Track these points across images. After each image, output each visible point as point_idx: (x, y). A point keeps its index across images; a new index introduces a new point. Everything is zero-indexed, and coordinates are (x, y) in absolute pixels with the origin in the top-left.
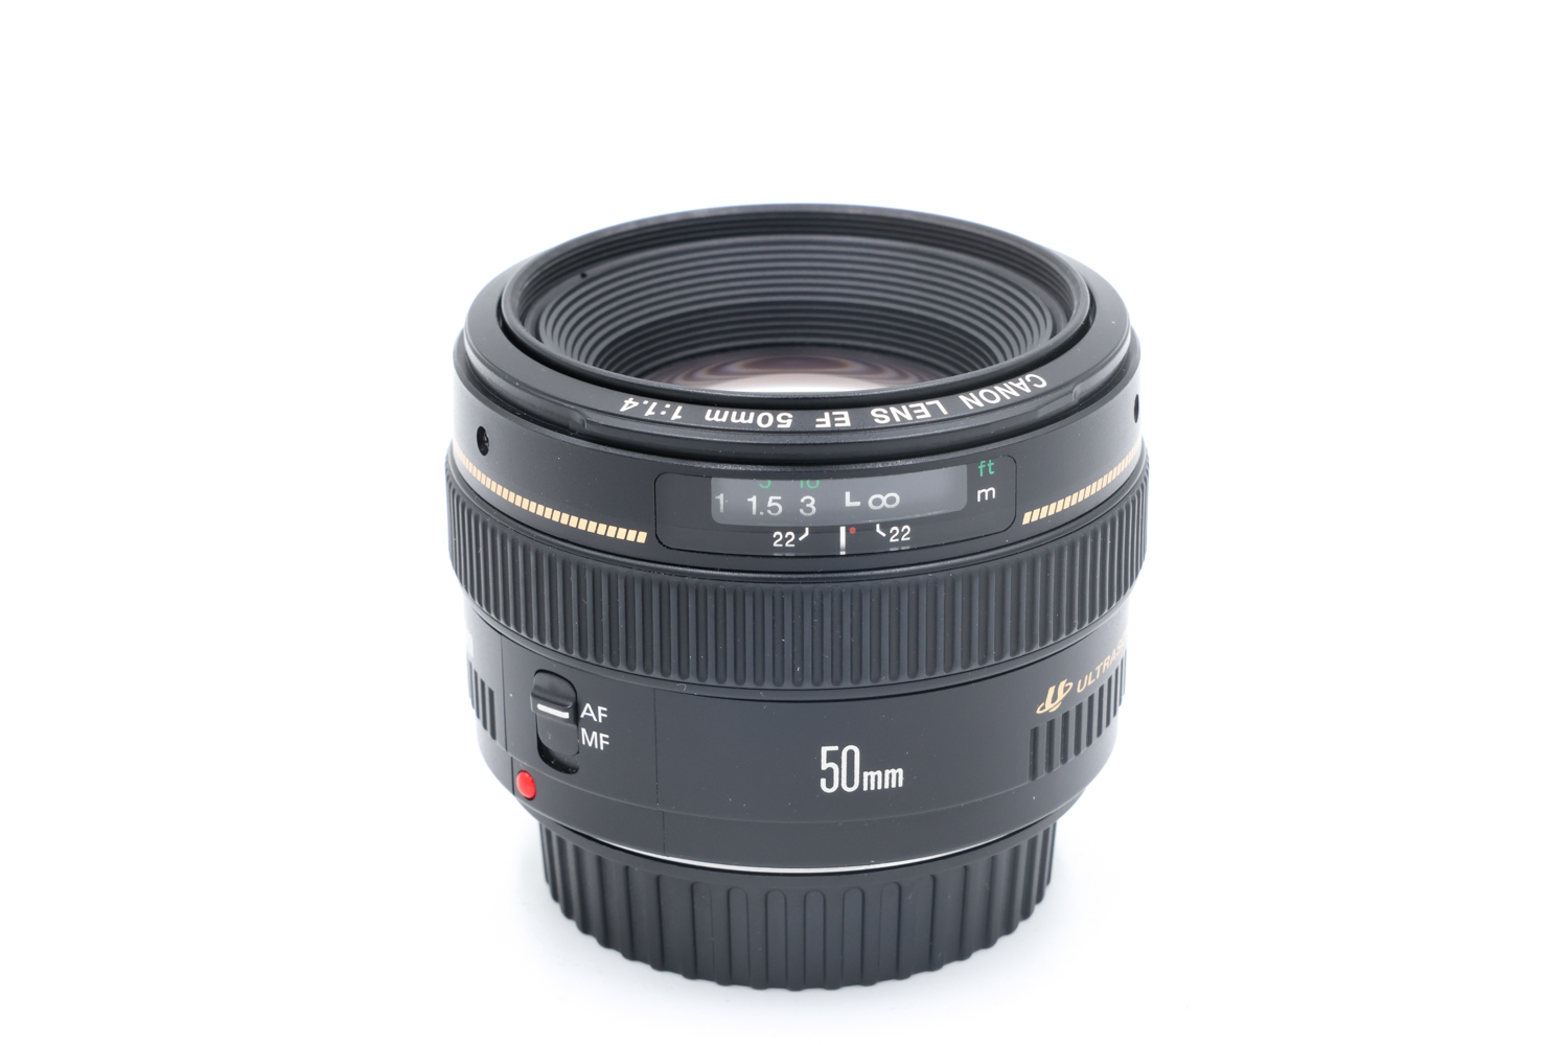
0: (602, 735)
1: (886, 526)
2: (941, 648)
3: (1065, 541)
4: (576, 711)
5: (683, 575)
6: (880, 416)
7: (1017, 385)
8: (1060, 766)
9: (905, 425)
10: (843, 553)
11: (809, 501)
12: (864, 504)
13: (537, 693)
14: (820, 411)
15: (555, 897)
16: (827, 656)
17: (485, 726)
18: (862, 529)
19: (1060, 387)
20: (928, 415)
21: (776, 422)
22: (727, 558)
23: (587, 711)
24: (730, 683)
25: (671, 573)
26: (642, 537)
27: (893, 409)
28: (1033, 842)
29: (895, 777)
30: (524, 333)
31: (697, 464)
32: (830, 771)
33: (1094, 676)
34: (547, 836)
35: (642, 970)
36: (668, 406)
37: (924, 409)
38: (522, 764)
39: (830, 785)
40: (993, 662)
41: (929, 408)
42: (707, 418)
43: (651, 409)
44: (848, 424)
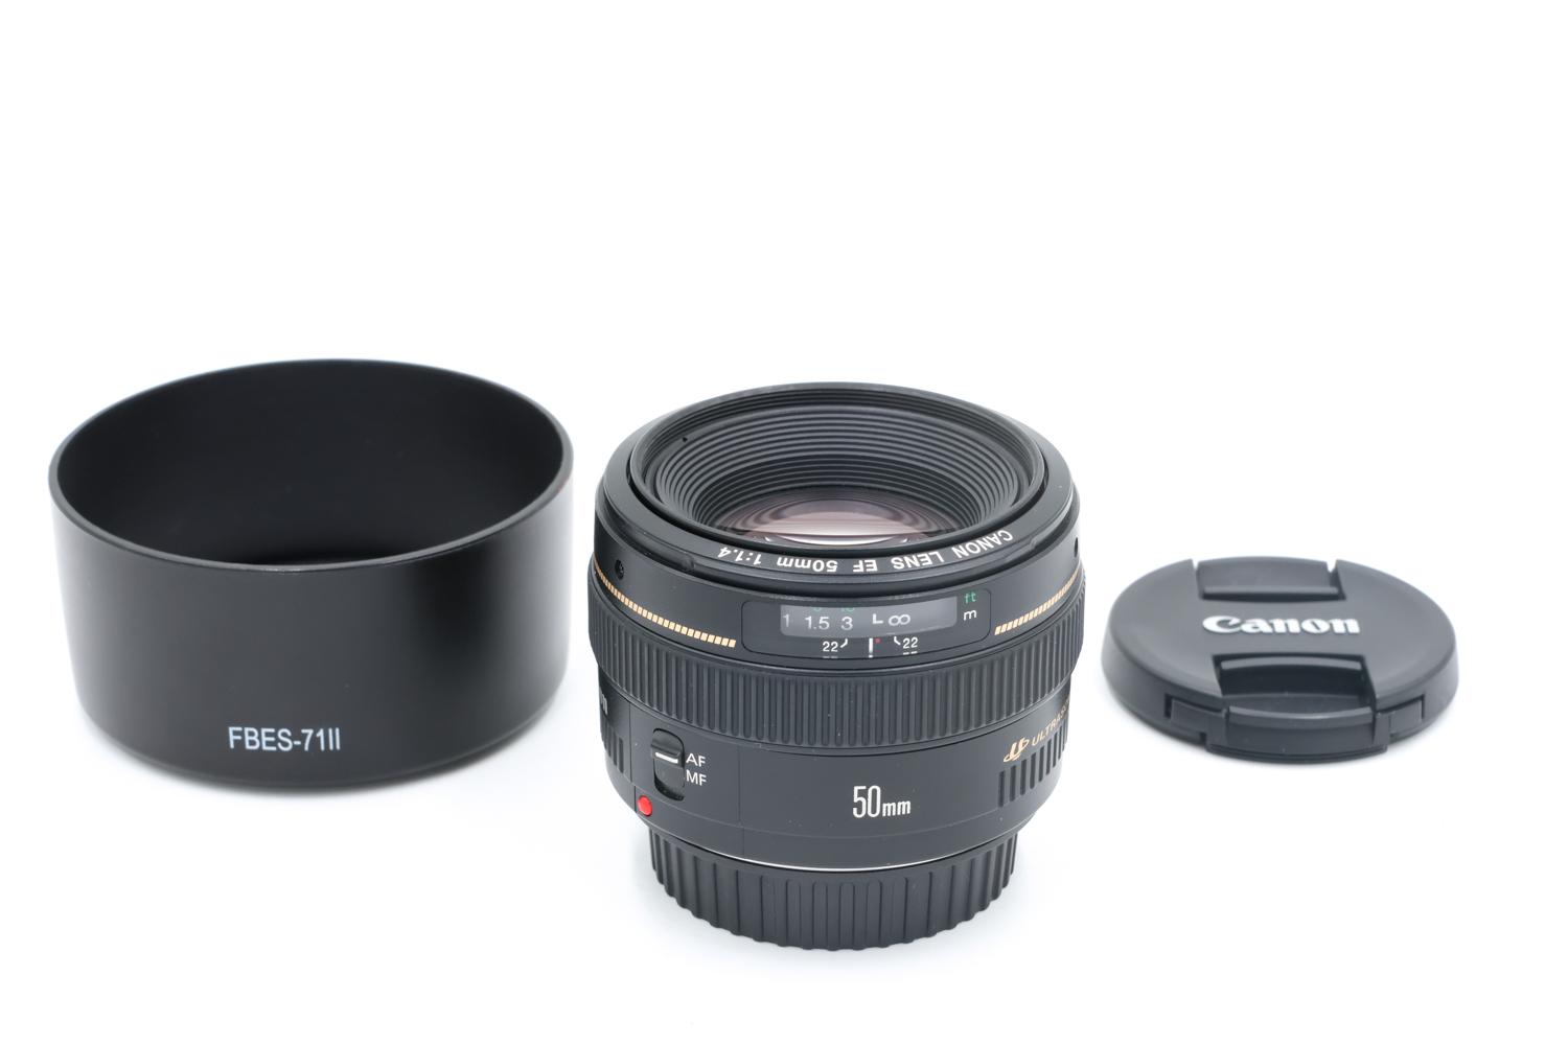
0: (701, 775)
1: (900, 638)
2: (937, 721)
3: (1025, 645)
4: (683, 758)
5: (760, 670)
6: (897, 563)
7: (992, 539)
8: (1020, 796)
9: (914, 570)
10: (871, 656)
11: (848, 620)
12: (886, 622)
13: (655, 744)
14: (855, 560)
15: (661, 880)
16: (859, 726)
17: (615, 763)
18: (884, 641)
19: (1022, 540)
20: (930, 563)
21: (826, 568)
22: (791, 659)
23: (691, 758)
24: (792, 743)
25: (752, 668)
26: (732, 643)
27: (906, 558)
28: (1001, 848)
29: (904, 807)
30: (646, 491)
31: (772, 596)
32: (860, 803)
33: (1044, 734)
34: (655, 840)
35: (724, 935)
36: (751, 554)
37: (928, 558)
38: (642, 791)
39: (859, 812)
40: (974, 729)
41: (932, 557)
42: (779, 563)
43: (739, 556)
44: (875, 569)
